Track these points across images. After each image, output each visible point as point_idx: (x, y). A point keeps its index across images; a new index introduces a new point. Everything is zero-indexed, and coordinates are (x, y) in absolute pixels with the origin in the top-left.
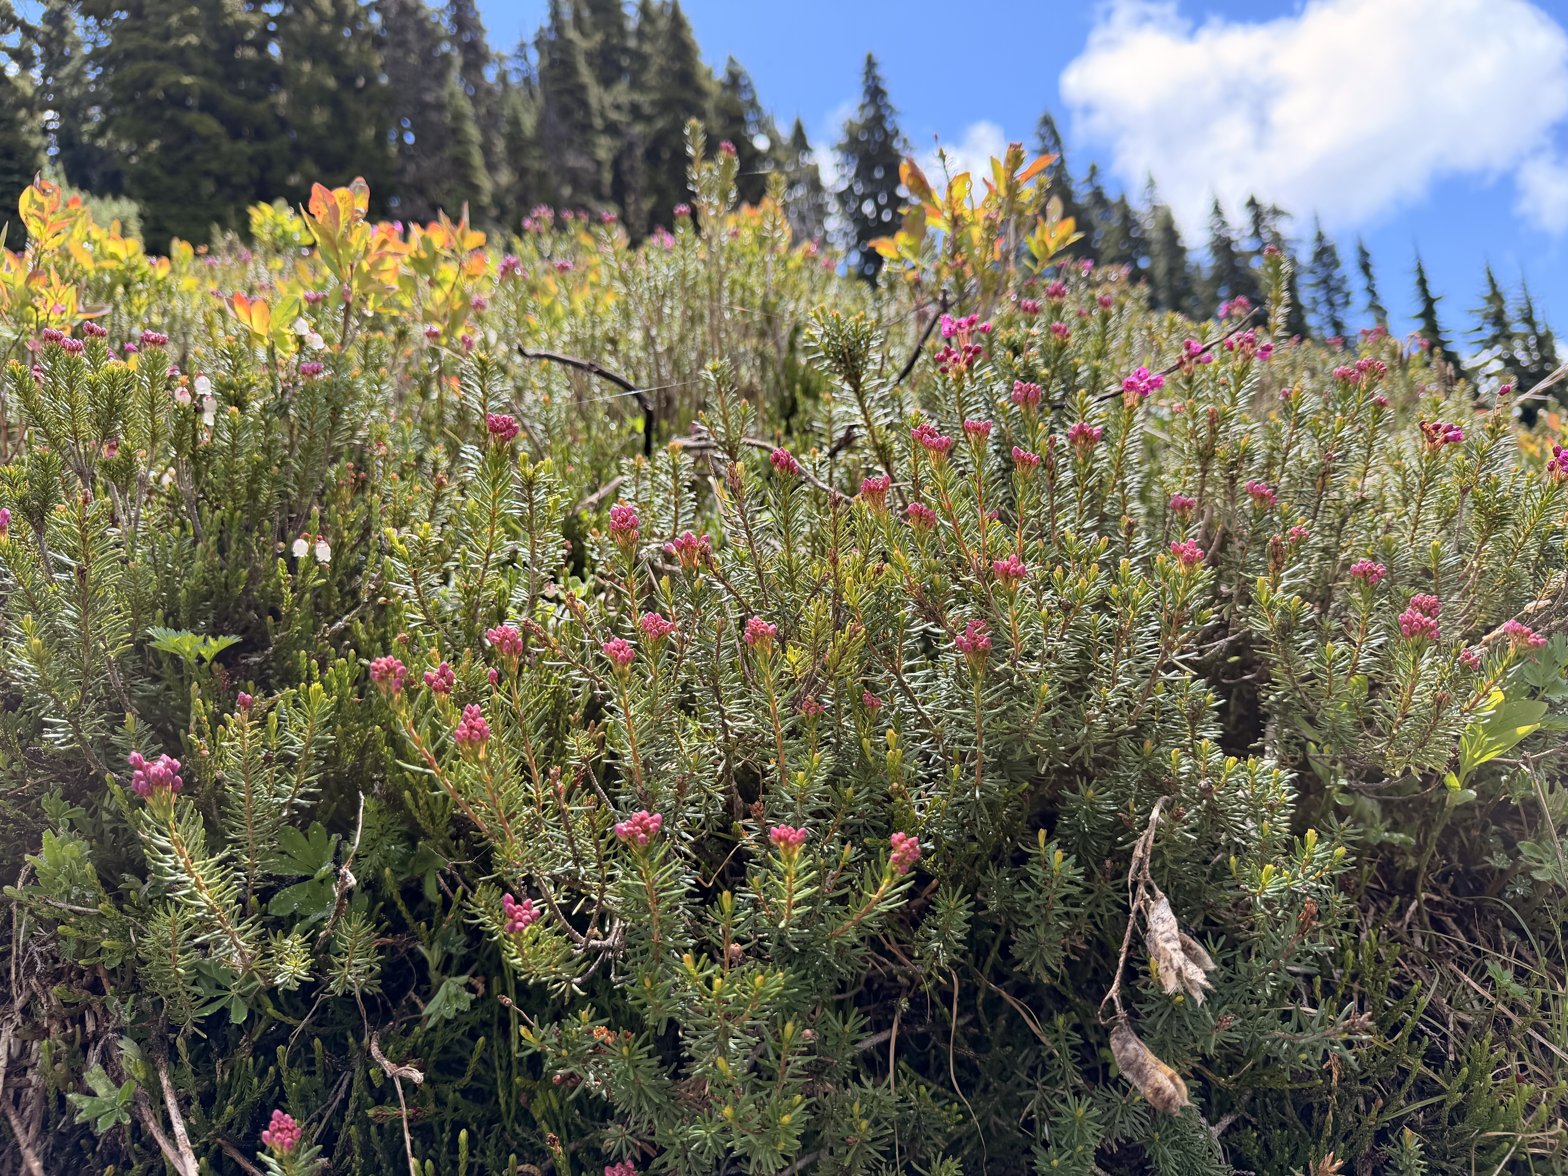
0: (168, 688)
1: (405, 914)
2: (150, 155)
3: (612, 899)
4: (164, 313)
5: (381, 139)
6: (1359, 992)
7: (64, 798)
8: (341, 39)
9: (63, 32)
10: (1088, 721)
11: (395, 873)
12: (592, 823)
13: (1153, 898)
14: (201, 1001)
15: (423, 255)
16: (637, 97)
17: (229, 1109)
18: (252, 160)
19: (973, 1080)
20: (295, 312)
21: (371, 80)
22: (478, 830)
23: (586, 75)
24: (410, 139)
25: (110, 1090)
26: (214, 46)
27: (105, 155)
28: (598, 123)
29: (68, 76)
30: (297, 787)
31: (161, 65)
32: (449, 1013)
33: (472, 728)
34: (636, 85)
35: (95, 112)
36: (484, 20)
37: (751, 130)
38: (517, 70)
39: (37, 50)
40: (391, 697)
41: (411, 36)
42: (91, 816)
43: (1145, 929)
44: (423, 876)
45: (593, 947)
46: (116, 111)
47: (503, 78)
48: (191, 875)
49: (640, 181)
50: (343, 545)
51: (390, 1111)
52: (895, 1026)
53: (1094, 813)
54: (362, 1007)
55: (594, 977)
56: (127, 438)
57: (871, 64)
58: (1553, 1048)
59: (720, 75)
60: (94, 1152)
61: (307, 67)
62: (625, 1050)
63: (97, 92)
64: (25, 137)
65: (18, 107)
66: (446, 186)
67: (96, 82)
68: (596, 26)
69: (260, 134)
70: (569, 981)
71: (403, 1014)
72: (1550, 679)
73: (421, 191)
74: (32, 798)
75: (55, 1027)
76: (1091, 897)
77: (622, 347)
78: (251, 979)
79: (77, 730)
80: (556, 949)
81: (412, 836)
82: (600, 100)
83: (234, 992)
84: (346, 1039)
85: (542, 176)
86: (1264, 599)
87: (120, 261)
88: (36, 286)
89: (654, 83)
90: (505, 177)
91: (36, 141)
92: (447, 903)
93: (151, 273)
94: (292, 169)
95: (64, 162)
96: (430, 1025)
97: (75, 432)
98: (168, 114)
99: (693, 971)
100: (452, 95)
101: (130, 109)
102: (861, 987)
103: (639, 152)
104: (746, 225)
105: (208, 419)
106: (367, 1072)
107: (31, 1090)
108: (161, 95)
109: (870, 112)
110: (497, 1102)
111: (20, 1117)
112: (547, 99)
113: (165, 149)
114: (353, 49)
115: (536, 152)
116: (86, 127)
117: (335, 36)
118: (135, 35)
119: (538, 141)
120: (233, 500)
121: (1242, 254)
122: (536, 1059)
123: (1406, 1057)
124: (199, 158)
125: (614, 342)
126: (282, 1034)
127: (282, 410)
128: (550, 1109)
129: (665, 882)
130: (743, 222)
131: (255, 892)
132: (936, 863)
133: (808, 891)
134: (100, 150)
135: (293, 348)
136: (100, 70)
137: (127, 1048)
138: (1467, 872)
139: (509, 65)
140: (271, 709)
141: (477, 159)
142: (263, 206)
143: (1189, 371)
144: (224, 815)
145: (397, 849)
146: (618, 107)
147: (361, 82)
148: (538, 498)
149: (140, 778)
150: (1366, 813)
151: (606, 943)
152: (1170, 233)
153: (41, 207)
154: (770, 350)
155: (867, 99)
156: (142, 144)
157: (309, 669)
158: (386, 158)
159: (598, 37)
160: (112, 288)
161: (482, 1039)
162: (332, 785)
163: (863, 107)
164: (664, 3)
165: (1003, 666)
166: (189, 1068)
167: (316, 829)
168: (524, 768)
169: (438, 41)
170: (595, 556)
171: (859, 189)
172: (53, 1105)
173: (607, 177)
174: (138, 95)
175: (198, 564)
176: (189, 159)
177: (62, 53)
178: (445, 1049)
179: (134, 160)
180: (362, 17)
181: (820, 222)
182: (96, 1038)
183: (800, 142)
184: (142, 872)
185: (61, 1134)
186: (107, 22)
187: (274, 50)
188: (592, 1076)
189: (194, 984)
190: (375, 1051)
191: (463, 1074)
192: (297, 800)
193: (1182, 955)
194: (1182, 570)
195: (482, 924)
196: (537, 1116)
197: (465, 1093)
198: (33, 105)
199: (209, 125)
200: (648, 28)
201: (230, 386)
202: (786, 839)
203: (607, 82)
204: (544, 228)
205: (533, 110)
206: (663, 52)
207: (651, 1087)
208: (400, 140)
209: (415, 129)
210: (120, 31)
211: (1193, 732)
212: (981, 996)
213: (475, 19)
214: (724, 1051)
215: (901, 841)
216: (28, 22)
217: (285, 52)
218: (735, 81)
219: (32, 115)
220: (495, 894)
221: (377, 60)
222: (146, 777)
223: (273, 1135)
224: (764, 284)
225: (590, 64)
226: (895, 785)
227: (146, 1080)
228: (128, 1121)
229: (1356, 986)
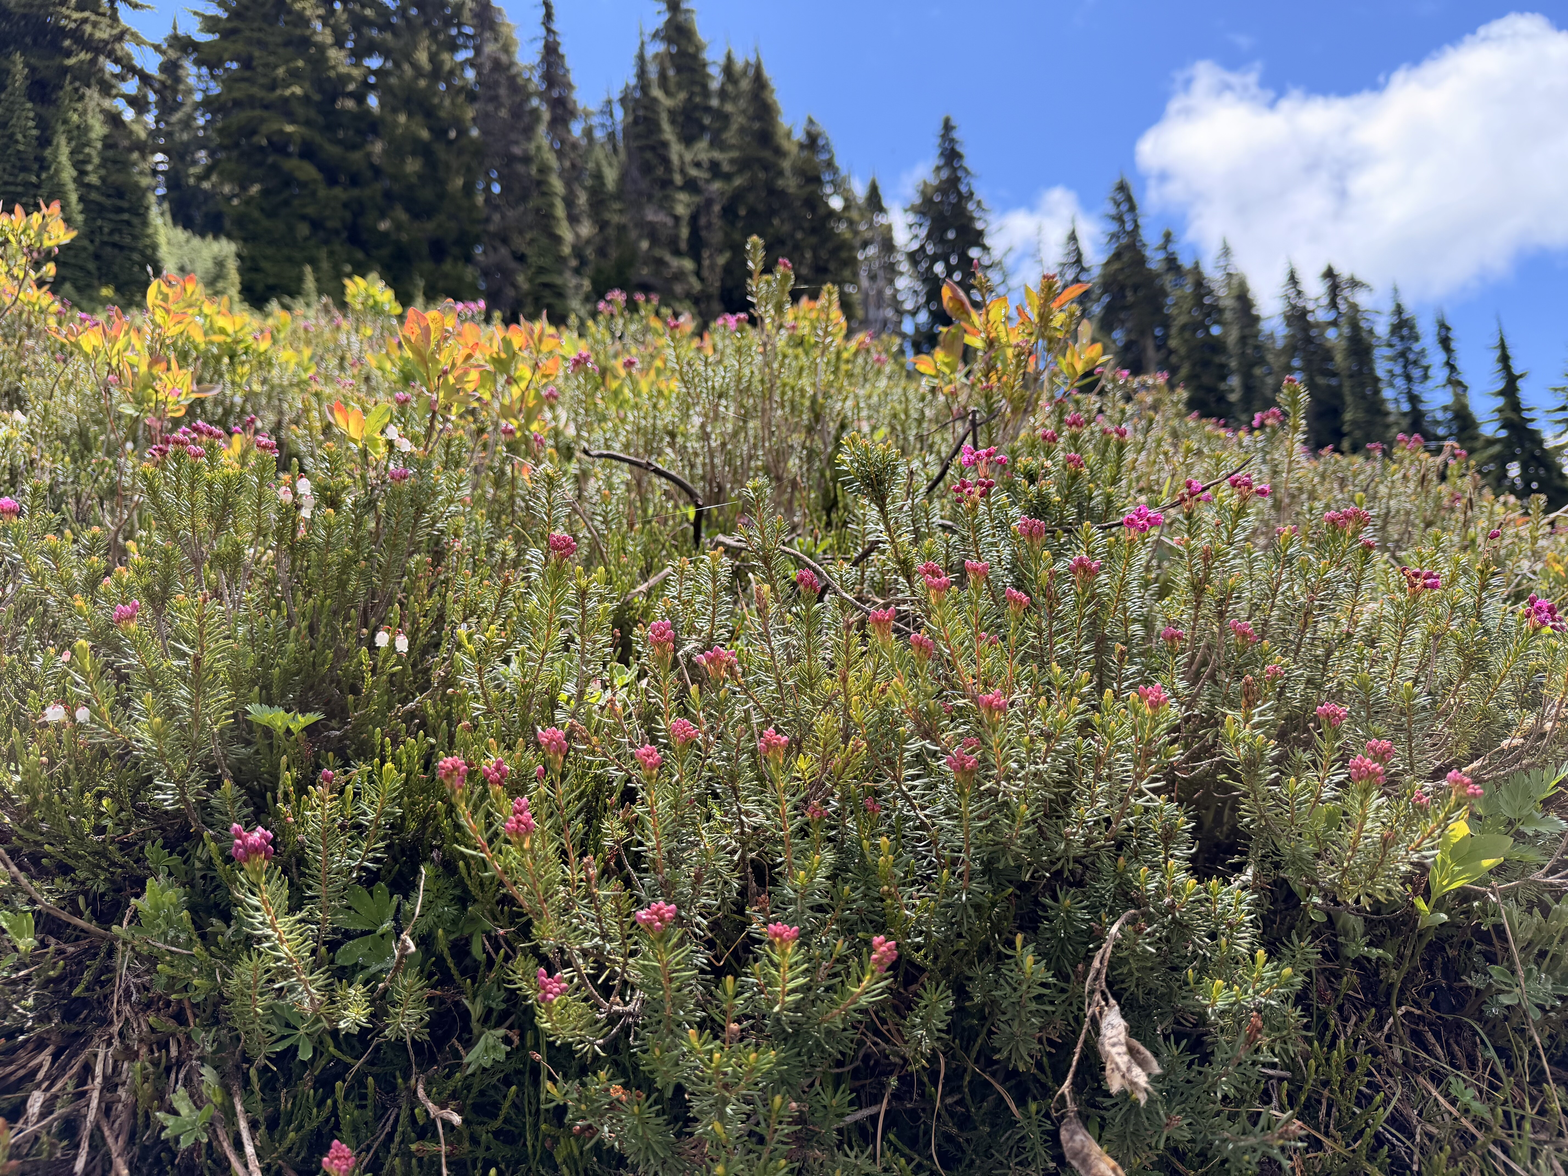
0: (257, 752)
1: (454, 971)
2: (252, 198)
3: (634, 975)
4: (264, 382)
5: (469, 189)
6: (1329, 1098)
7: (163, 848)
8: (435, 93)
9: (178, 80)
10: (1065, 838)
11: (447, 932)
12: (618, 906)
13: (1107, 1004)
14: (274, 1038)
15: (503, 356)
16: (717, 155)
17: (292, 1135)
18: (345, 205)
19: (960, 1155)
20: (387, 419)
21: (463, 132)
22: (521, 907)
23: (668, 133)
24: (496, 189)
25: (191, 1111)
26: (317, 97)
27: (208, 196)
28: (678, 179)
29: (180, 121)
30: (367, 852)
31: (265, 114)
32: (487, 1062)
33: (519, 821)
34: (716, 143)
35: (202, 155)
36: (573, 78)
37: (828, 189)
38: (603, 125)
39: (152, 97)
40: (454, 792)
41: (503, 91)
42: (185, 863)
43: (1098, 1034)
44: (471, 935)
45: (616, 1012)
46: (221, 155)
47: (588, 132)
48: (275, 930)
49: (716, 237)
50: (418, 629)
51: (431, 1147)
52: (885, 1101)
53: (1070, 919)
54: (411, 1053)
55: (617, 1037)
56: (237, 532)
57: (948, 127)
58: (1513, 1165)
59: (799, 135)
60: (172, 1164)
61: (402, 118)
62: (636, 1108)
63: (205, 137)
64: (137, 178)
65: (130, 150)
66: (528, 236)
67: (204, 128)
68: (680, 86)
69: (355, 181)
70: (592, 1043)
71: (446, 1059)
72: (1525, 812)
73: (505, 240)
74: (135, 844)
75: (144, 1051)
76: (1064, 997)
77: (679, 440)
78: (318, 1020)
79: (183, 794)
80: (581, 1016)
81: (463, 900)
82: (681, 157)
83: (302, 1032)
84: (395, 1078)
85: (622, 229)
86: (1231, 735)
87: (228, 335)
88: (157, 370)
89: (733, 141)
90: (586, 229)
91: (145, 181)
92: (490, 963)
93: (254, 346)
94: (383, 216)
95: (170, 202)
96: (469, 1071)
97: (193, 527)
98: (270, 160)
99: (697, 1045)
100: (539, 148)
101: (235, 154)
102: (858, 1063)
103: (717, 208)
104: (805, 318)
105: (306, 513)
106: (412, 1110)
107: (120, 1106)
108: (264, 142)
109: (945, 174)
110: (525, 1144)
111: (111, 1129)
112: (630, 154)
113: (265, 193)
114: (447, 102)
115: (617, 206)
116: (192, 170)
117: (431, 90)
118: (243, 85)
119: (619, 196)
120: (325, 589)
121: (1317, 325)
122: (562, 1110)
123: (1365, 1164)
124: (296, 202)
125: (673, 435)
126: (340, 1070)
127: (371, 505)
128: (570, 1155)
129: (678, 964)
130: (801, 314)
131: (325, 943)
132: (926, 956)
133: (801, 981)
134: (205, 192)
135: (383, 450)
136: (209, 116)
137: (208, 1074)
138: (1450, 988)
139: (595, 121)
140: (347, 783)
141: (560, 211)
142: (357, 279)
143: (1188, 508)
144: (303, 874)
145: (450, 911)
146: (698, 165)
147: (453, 134)
148: (590, 605)
149: (239, 846)
150: (1349, 926)
151: (627, 1009)
152: (1244, 301)
153: (165, 298)
154: (819, 444)
155: (942, 162)
156: (244, 188)
157: (383, 745)
158: (474, 207)
159: (682, 96)
160: (218, 359)
161: (514, 1088)
162: (396, 848)
163: (938, 169)
164: (748, 64)
165: (988, 785)
166: (259, 1096)
167: (380, 888)
168: (563, 853)
169: (528, 96)
170: (639, 649)
171: (930, 249)
172: (140, 1121)
173: (685, 232)
174: (243, 141)
175: (291, 646)
176: (286, 203)
177: (175, 100)
178: (482, 1093)
179: (235, 202)
180: (458, 72)
181: (891, 282)
182: (180, 1064)
183: (875, 202)
184: (227, 918)
185: (146, 1147)
186: (219, 72)
187: (373, 101)
188: (606, 1129)
189: (268, 1022)
190: (421, 1093)
191: (495, 1116)
192: (366, 863)
193: (1126, 1058)
194: (1148, 711)
195: (520, 989)
196: (559, 1160)
197: (497, 1134)
198: (144, 149)
199: (307, 171)
200: (730, 88)
201: (327, 488)
202: (780, 936)
203: (688, 140)
204: (616, 312)
205: (615, 162)
206: (744, 112)
207: (657, 1142)
208: (487, 189)
209: (501, 179)
210: (230, 81)
211: (1167, 851)
212: (967, 1079)
213: (565, 75)
214: (722, 1116)
215: (881, 944)
216: (147, 71)
217: (382, 105)
218: (812, 142)
219: (144, 157)
220: (531, 964)
221: (470, 113)
222: (244, 846)
223: (331, 1162)
224: (814, 385)
225: (673, 122)
226: (886, 888)
227: (222, 1104)
228: (205, 1140)
229: (1326, 1093)
